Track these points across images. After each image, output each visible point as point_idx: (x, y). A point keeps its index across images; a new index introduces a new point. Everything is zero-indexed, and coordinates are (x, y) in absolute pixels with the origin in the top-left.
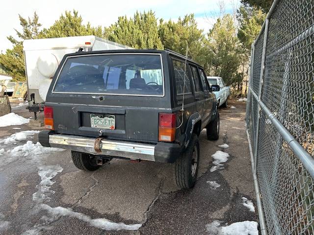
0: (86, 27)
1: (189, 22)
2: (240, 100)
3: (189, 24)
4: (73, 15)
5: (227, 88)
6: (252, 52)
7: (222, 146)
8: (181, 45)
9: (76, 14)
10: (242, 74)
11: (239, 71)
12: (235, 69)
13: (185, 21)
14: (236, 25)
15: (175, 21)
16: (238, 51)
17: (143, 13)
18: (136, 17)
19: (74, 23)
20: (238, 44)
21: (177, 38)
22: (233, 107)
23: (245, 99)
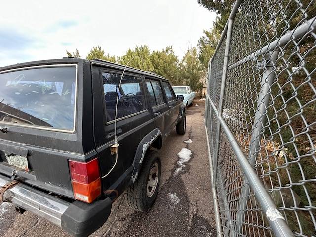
0: (107, 57)
1: (169, 51)
2: (202, 100)
3: (169, 52)
4: (98, 49)
5: (193, 92)
6: (210, 68)
7: (187, 142)
8: (164, 66)
9: (100, 49)
10: (202, 83)
11: (201, 82)
12: (198, 81)
13: (167, 51)
14: (198, 51)
15: (161, 51)
16: (199, 69)
17: (140, 47)
18: (137, 49)
19: (99, 54)
20: (200, 65)
21: (162, 61)
22: (197, 105)
23: (204, 99)
